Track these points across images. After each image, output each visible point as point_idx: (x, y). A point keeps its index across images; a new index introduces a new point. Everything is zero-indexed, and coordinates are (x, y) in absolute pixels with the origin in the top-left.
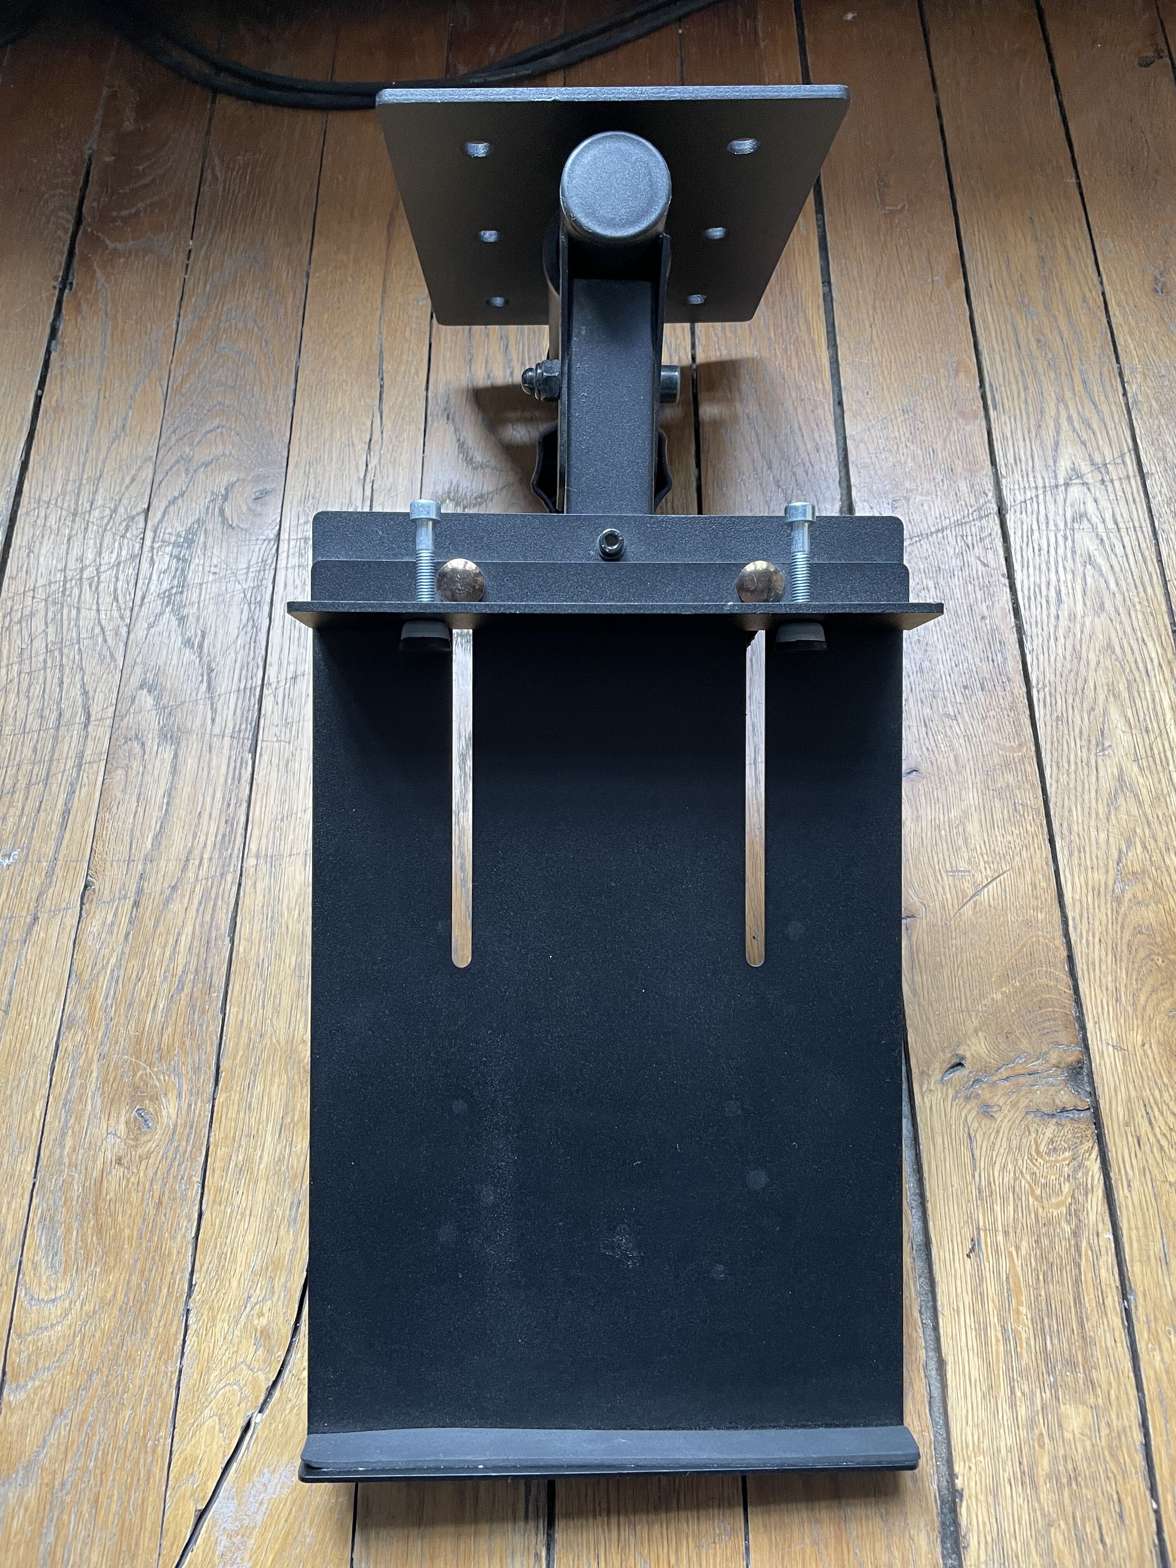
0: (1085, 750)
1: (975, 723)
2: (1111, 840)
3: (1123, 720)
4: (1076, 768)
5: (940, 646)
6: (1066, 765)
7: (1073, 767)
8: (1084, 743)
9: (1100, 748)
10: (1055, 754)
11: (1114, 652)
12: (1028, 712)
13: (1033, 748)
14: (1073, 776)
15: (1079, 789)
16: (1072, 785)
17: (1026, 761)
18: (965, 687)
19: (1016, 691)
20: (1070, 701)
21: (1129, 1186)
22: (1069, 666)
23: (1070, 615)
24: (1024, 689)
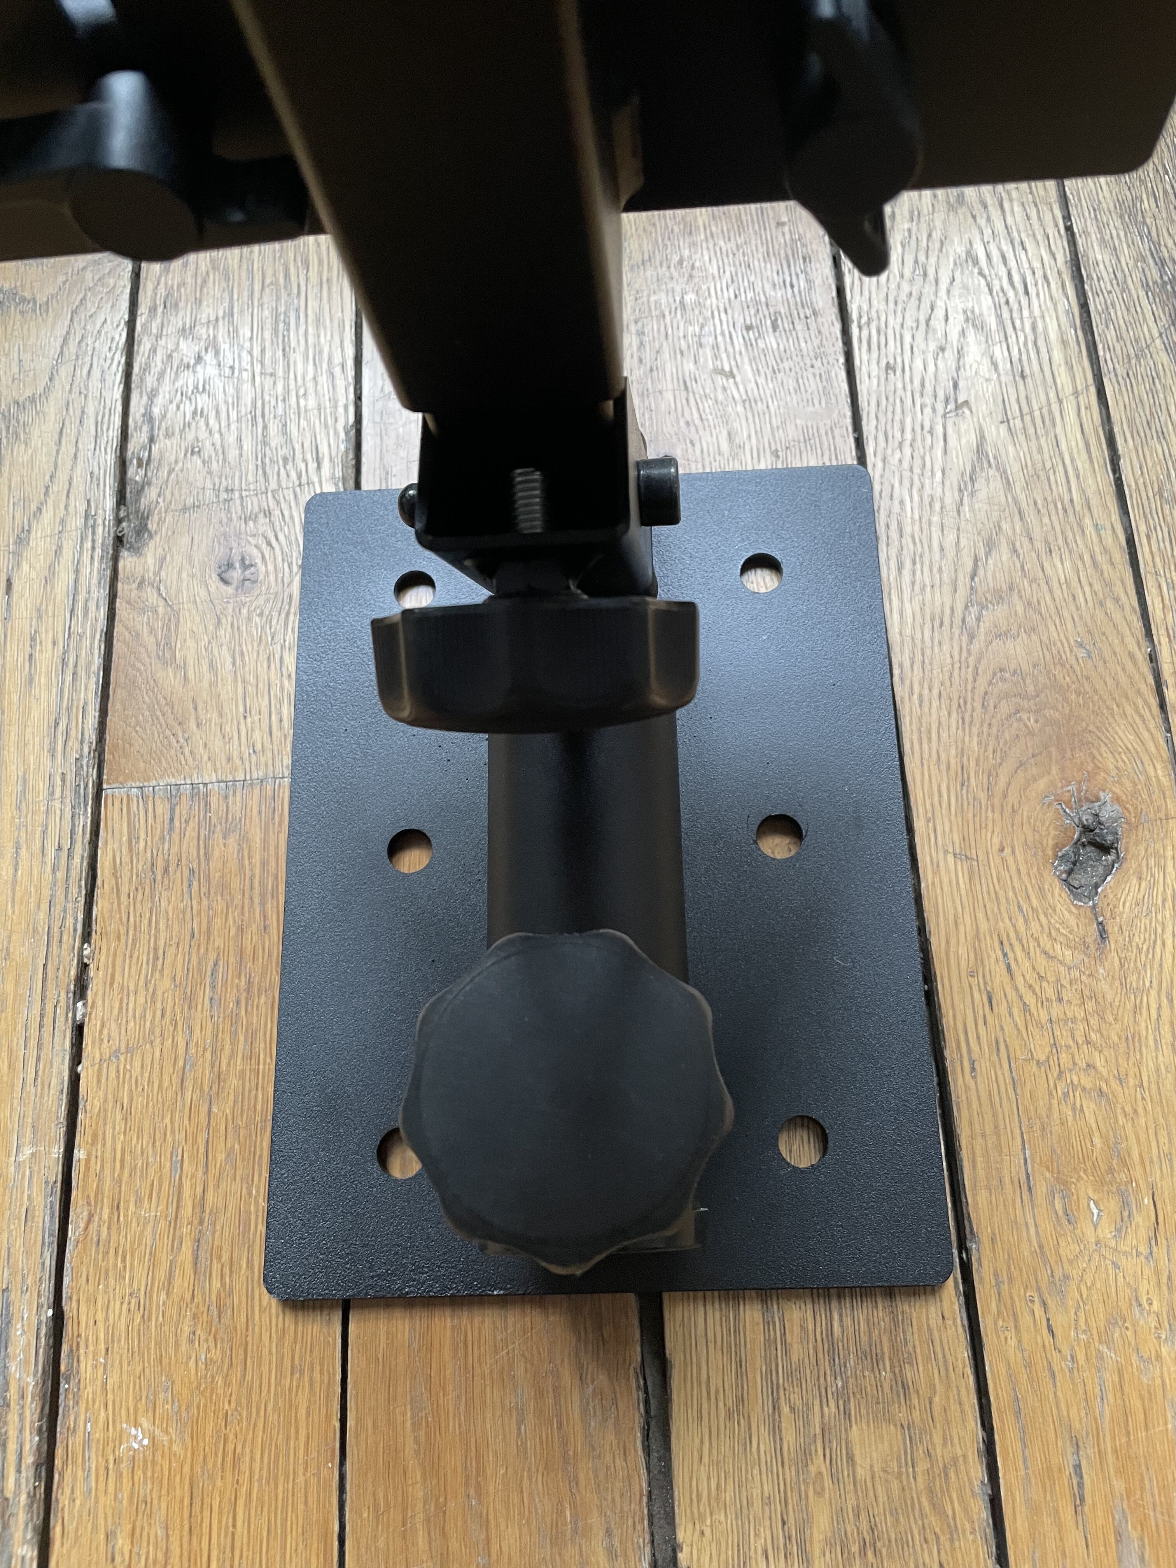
0: (928, 410)
1: (761, 381)
2: (963, 542)
3: (986, 362)
4: (914, 440)
5: (713, 269)
6: (898, 435)
7: (908, 436)
8: (928, 400)
9: (951, 406)
10: (883, 420)
11: (976, 262)
12: (842, 360)
13: (849, 414)
14: (907, 451)
15: (917, 470)
16: (906, 465)
17: (837, 432)
18: (749, 328)
19: (825, 330)
20: (908, 339)
21: (973, 1069)
22: (906, 288)
23: (911, 213)
24: (838, 327)
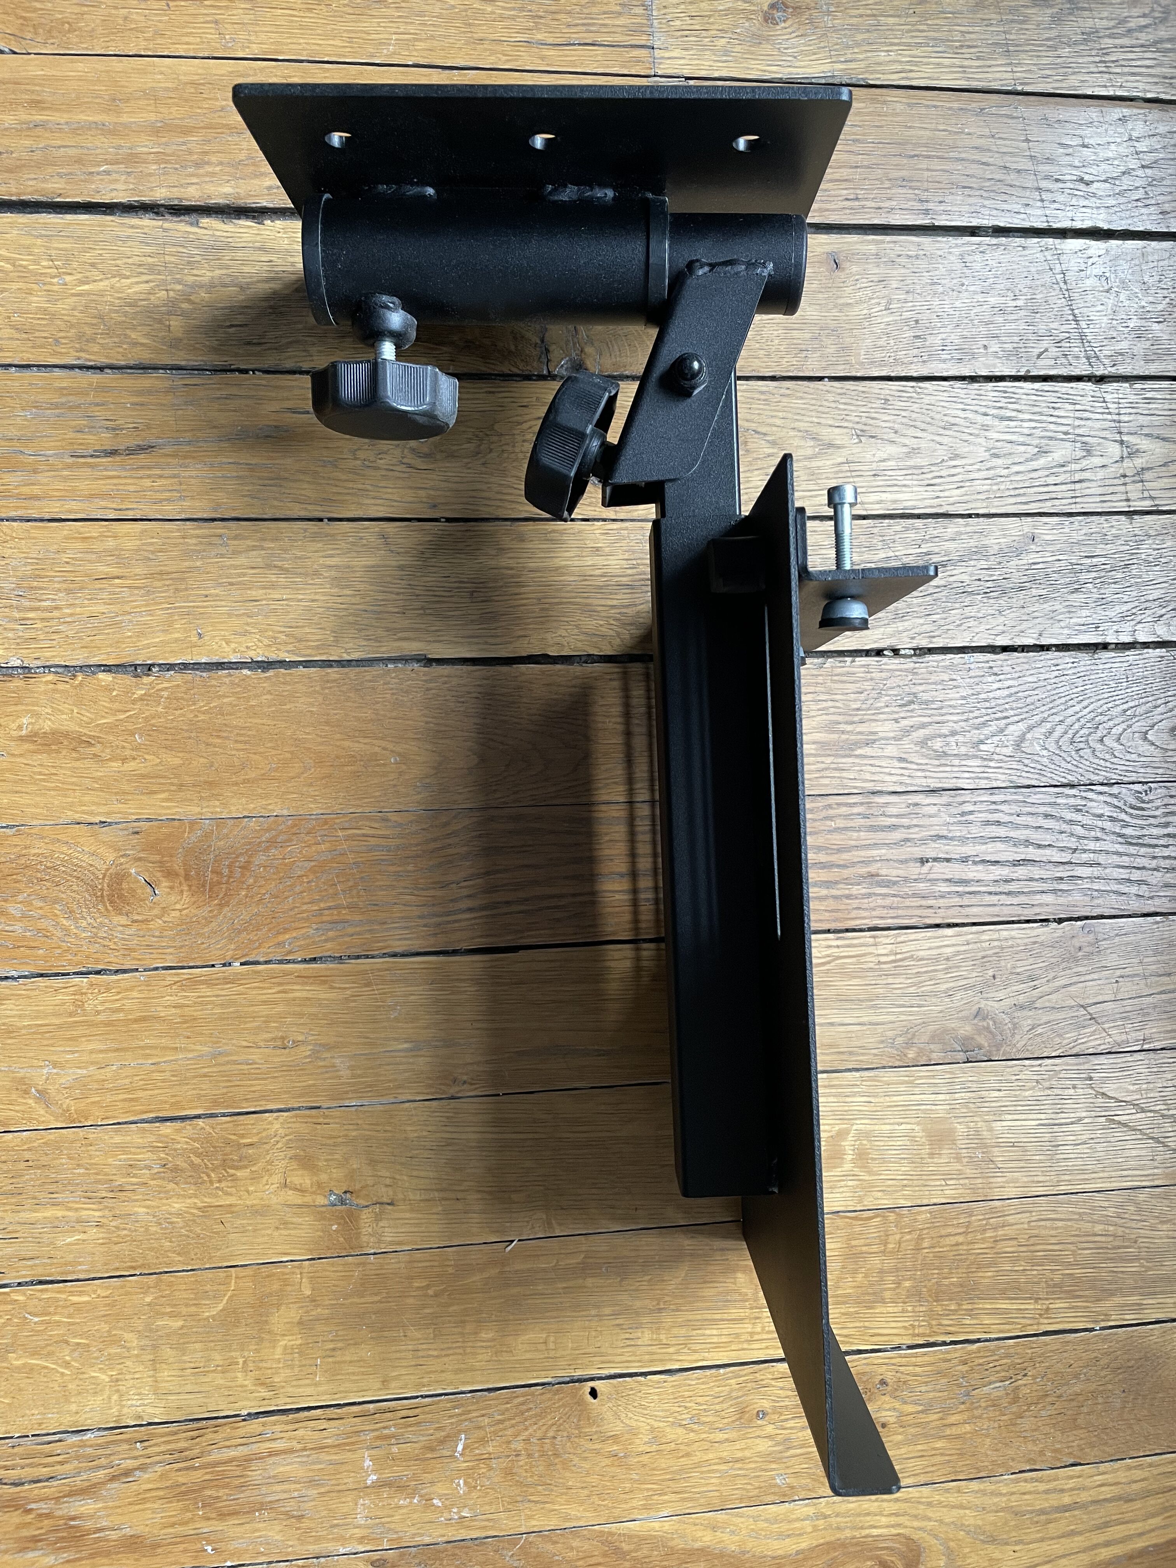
0: (857, 419)
1: (882, 325)
2: (774, 429)
3: (885, 456)
4: (840, 409)
5: (958, 304)
6: (843, 401)
7: (842, 407)
8: (864, 419)
9: (859, 432)
10: (853, 393)
11: (951, 459)
12: (893, 374)
13: (859, 375)
14: (833, 405)
15: (821, 409)
16: (825, 403)
17: (848, 367)
18: (917, 322)
19: (913, 366)
20: (904, 413)
22: (938, 416)
23: (987, 426)
24: (915, 374)
